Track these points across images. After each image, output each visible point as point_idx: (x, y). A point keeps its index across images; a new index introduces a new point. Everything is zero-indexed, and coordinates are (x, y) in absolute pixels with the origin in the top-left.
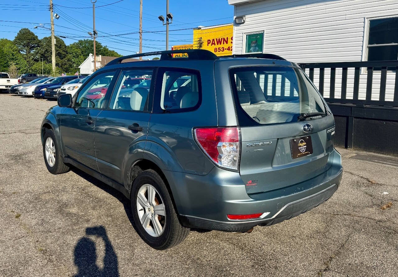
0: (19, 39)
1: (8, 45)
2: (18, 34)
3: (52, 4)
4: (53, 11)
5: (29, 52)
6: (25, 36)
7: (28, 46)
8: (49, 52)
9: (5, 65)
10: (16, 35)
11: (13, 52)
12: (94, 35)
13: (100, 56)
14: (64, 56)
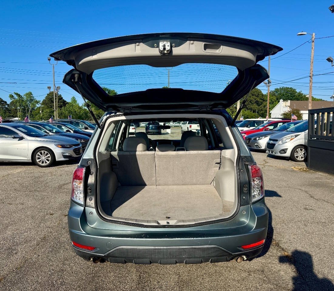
8: (248, 101)
12: (269, 83)
13: (289, 101)
14: (261, 103)
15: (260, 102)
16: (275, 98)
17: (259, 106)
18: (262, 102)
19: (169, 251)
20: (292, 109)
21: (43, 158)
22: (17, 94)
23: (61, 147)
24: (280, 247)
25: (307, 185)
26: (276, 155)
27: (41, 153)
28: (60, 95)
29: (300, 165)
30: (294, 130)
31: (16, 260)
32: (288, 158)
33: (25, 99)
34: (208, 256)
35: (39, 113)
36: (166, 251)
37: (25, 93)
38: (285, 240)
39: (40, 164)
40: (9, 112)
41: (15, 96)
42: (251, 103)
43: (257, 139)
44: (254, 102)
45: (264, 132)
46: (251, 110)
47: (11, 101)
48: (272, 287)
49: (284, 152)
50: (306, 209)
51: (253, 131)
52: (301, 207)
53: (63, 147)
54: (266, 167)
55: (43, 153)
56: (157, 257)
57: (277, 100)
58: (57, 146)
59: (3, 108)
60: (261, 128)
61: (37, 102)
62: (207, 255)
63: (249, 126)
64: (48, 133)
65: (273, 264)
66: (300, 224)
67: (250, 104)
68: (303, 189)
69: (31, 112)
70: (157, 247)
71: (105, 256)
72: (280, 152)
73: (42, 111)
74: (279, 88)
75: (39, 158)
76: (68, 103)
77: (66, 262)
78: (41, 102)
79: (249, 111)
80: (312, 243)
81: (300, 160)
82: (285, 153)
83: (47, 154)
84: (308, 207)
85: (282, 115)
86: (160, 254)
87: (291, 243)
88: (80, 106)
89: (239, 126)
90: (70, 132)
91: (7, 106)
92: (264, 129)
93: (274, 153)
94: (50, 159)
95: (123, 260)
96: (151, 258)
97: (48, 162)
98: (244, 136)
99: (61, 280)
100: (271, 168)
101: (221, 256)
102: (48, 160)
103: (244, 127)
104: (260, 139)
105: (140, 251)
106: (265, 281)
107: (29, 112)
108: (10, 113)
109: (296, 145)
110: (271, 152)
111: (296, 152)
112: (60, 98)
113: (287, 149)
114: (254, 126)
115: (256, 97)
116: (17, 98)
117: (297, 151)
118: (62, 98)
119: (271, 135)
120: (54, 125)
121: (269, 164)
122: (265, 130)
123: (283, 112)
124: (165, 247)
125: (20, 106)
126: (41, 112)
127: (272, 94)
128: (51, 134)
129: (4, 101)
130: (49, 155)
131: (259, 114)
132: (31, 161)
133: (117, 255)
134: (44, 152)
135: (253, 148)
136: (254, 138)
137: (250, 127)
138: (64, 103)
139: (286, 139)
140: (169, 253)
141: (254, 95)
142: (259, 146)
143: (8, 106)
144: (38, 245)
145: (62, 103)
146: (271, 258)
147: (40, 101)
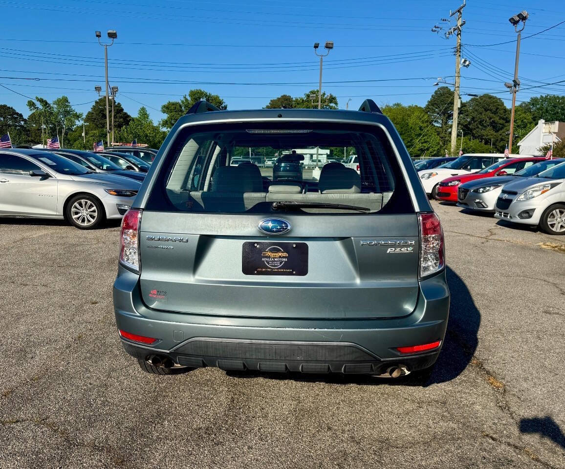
0: (433, 105)
1: (417, 114)
2: (432, 96)
3: (460, 45)
4: (460, 55)
5: (446, 123)
6: (442, 98)
7: (444, 115)
8: (476, 121)
9: (409, 144)
10: (429, 98)
11: (422, 125)
12: (515, 86)
13: (557, 123)
14: (501, 126)
15: (500, 124)
16: (530, 117)
17: (497, 131)
18: (503, 124)
19: (274, 348)
20: (562, 140)
21: (84, 213)
22: (41, 101)
23: (116, 194)
24: (484, 368)
25: (561, 275)
26: (512, 220)
27: (80, 204)
28: (119, 104)
29: (556, 240)
30: (551, 176)
31: (32, 367)
32: (536, 227)
33: (55, 110)
34: (338, 359)
35: (81, 136)
36: (269, 348)
37: (55, 99)
38: (495, 360)
39: (79, 222)
40: (27, 135)
41: (39, 105)
42: (482, 125)
43: (481, 192)
44: (488, 124)
45: (496, 177)
46: (482, 139)
47: (31, 113)
48: (455, 426)
49: (527, 215)
50: (546, 312)
51: (475, 176)
52: (538, 309)
53: (119, 193)
54: (491, 242)
55: (83, 204)
56: (254, 357)
57: (535, 120)
58: (108, 191)
59: (16, 126)
60: (491, 171)
61: (78, 117)
62: (337, 357)
63: (469, 167)
64: (94, 170)
65: (465, 393)
66: (530, 336)
67: (480, 127)
68: (551, 280)
69: (66, 134)
70: (254, 341)
71: (170, 353)
72: (520, 215)
73: (86, 134)
74: (539, 96)
75: (76, 213)
76: (133, 120)
77: (113, 374)
78: (84, 116)
79: (477, 141)
80: (543, 366)
81: (558, 230)
82: (530, 217)
83: (91, 206)
84: (551, 309)
85: (540, 150)
86: (259, 352)
87: (504, 363)
88: (155, 124)
89: (450, 166)
90: (133, 169)
91: (22, 123)
92: (497, 173)
93: (509, 217)
94: (96, 214)
95: (200, 360)
96: (246, 358)
97: (93, 221)
98: (457, 185)
99: (102, 399)
100: (499, 244)
101: (361, 362)
102: (93, 217)
103: (460, 169)
104: (486, 191)
105: (227, 346)
106: (444, 417)
107: (63, 134)
108: (29, 136)
109: (552, 203)
110: (503, 216)
111: (552, 217)
112: (119, 110)
113: (533, 210)
114: (479, 167)
115: (491, 115)
116: (42, 108)
117: (553, 215)
118: (123, 110)
119: (506, 184)
120: (104, 156)
121: (496, 237)
122: (498, 175)
123: (542, 145)
124: (268, 342)
125: (46, 123)
126: (83, 134)
127: (525, 108)
128: (98, 171)
129: (17, 114)
130: (94, 208)
131: (496, 148)
132: (62, 217)
133: (190, 352)
134: (86, 203)
135: (472, 208)
136: (475, 188)
137: (470, 169)
138: (126, 119)
139: (534, 191)
140: (274, 351)
141: (488, 110)
142: (483, 204)
143: (25, 123)
144: (69, 347)
145: (122, 120)
146: (463, 385)
147: (81, 115)
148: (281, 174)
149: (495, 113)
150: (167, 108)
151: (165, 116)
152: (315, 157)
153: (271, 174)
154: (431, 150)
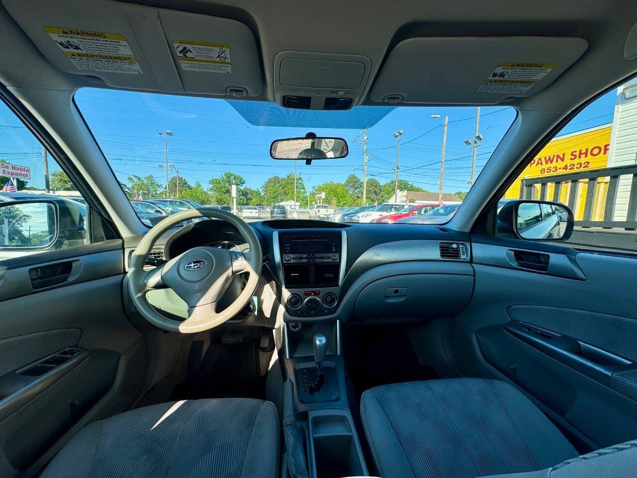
0: (348, 183)
1: (340, 186)
5: (354, 191)
6: (352, 179)
7: (353, 187)
10: (346, 179)
11: (343, 192)
13: (406, 191)
17: (377, 196)
28: (184, 180)
33: (145, 182)
41: (134, 179)
57: (394, 190)
61: (159, 186)
76: (193, 188)
88: (205, 190)
116: (136, 181)
127: (388, 185)
138: (189, 187)
148: (275, 215)
149: (376, 187)
150: (211, 182)
151: (211, 186)
152: (293, 207)
153: (270, 216)
154: (348, 204)
